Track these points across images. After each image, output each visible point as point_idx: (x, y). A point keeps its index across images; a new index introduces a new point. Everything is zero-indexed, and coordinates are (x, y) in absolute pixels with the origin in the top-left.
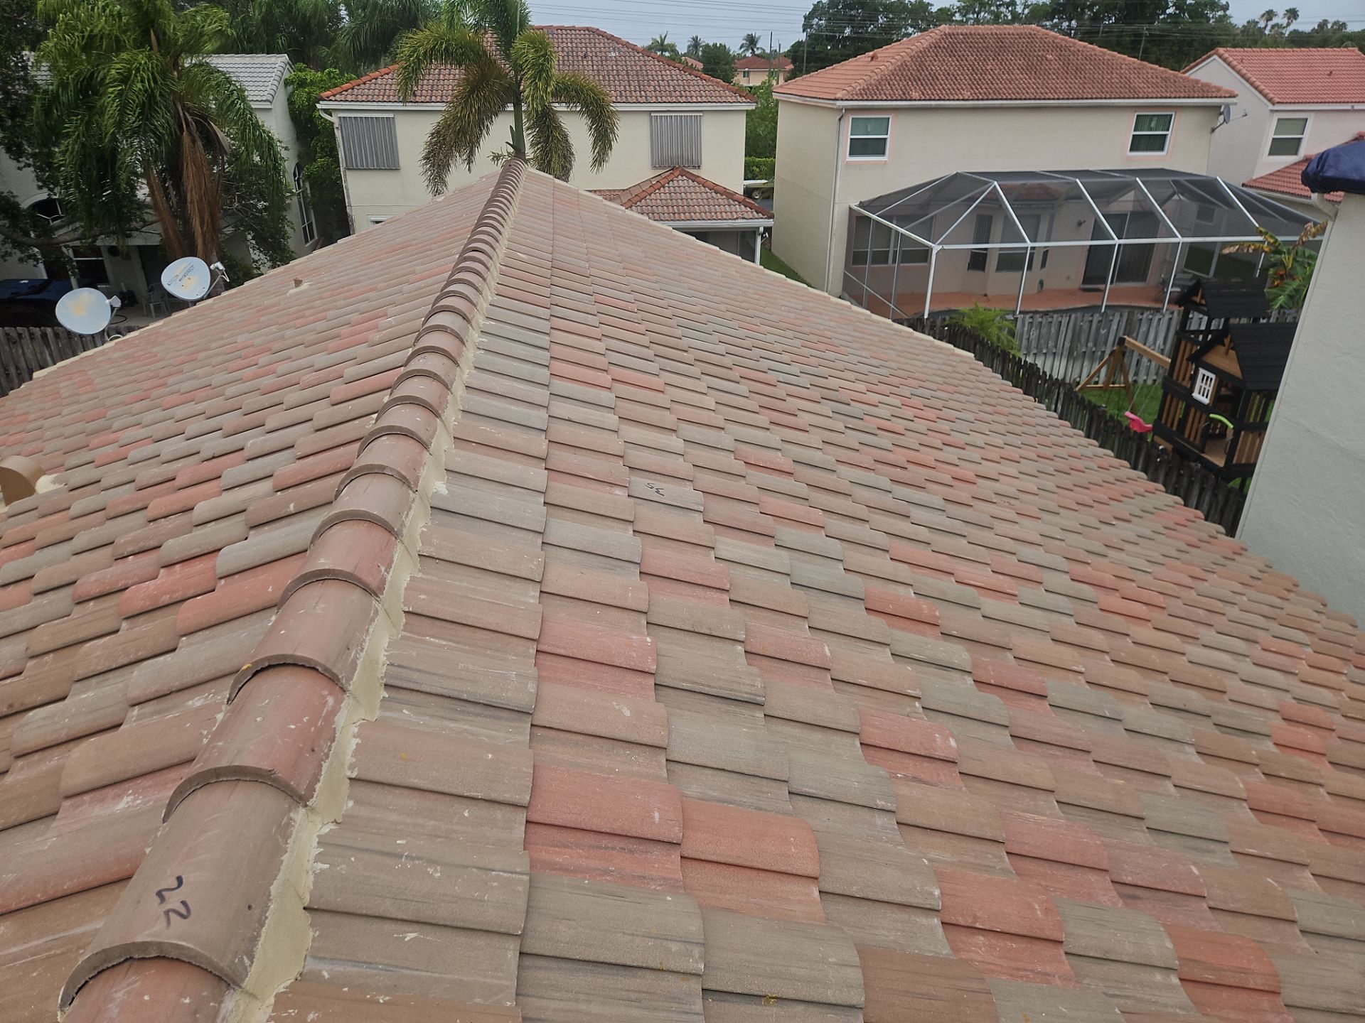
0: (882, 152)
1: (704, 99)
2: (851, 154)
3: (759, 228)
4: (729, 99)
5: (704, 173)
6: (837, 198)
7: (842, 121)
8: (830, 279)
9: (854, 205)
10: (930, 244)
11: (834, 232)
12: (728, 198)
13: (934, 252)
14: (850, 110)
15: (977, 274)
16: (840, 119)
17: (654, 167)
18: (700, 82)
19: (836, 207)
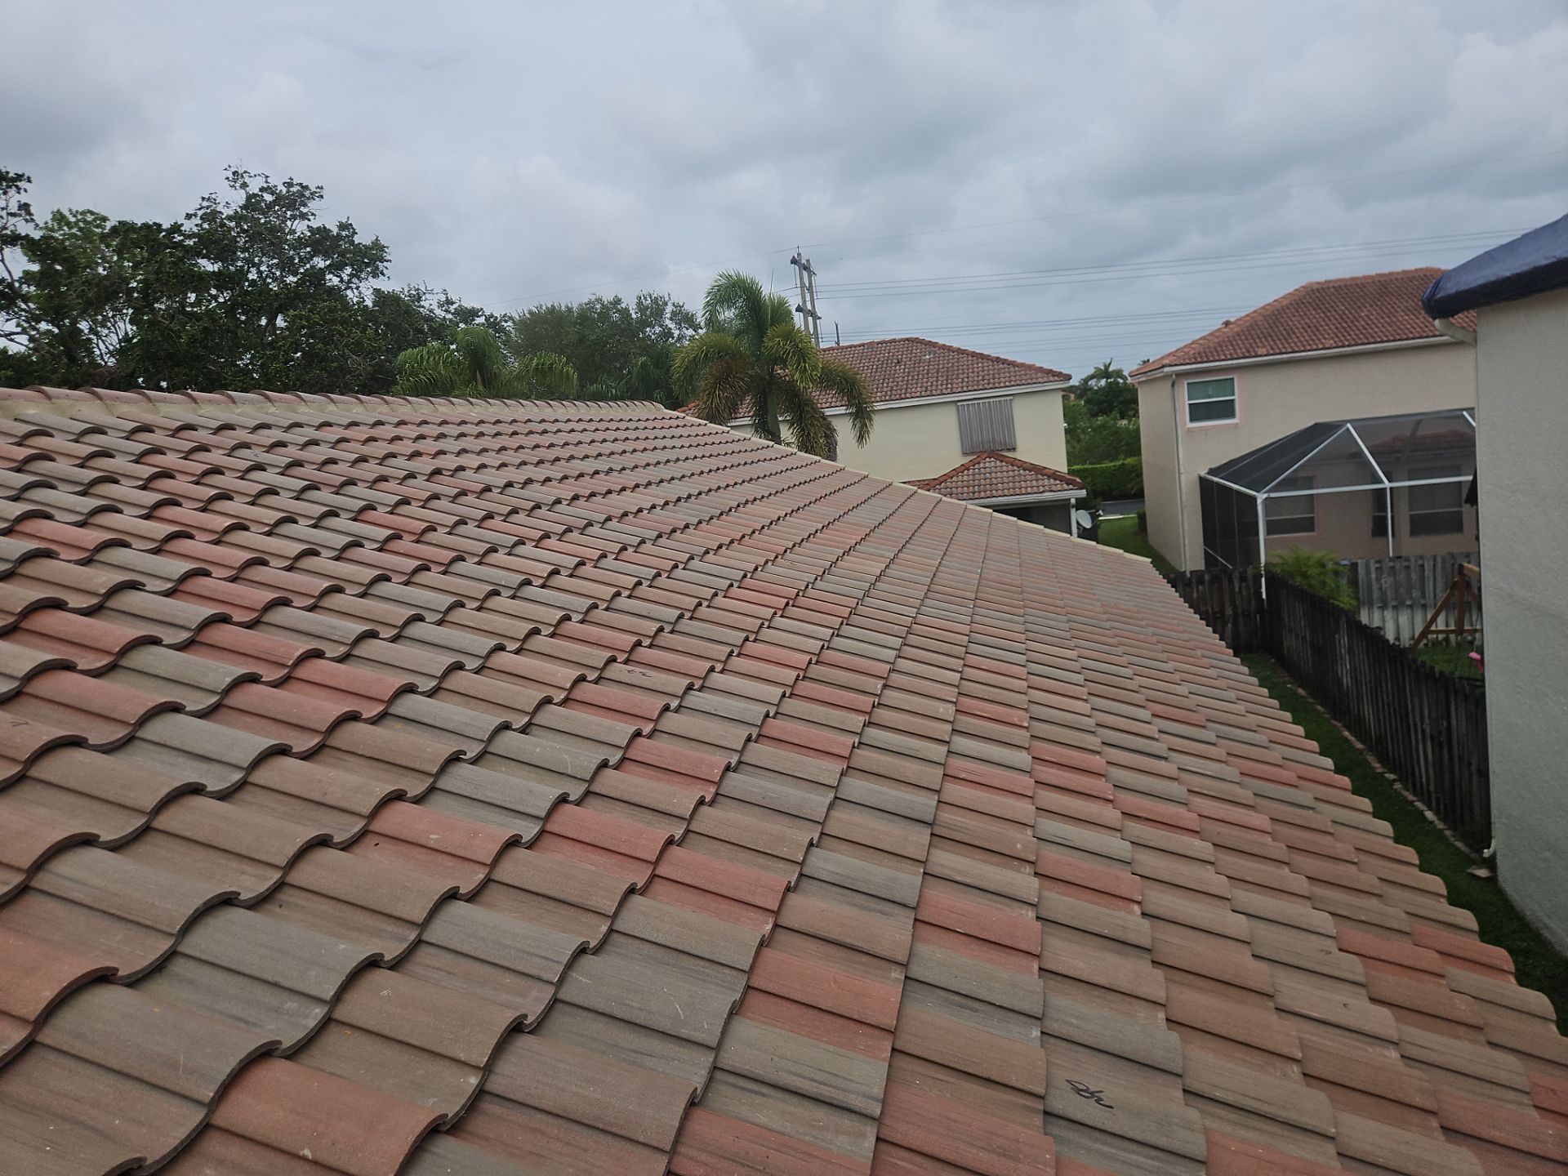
0: (1232, 415)
1: (1013, 383)
2: (1192, 419)
3: (1069, 500)
4: (1040, 380)
5: (1022, 454)
6: (1182, 468)
7: (1176, 387)
8: (1188, 556)
9: (1203, 473)
10: (1254, 493)
11: (1184, 505)
12: (1037, 474)
13: (1259, 501)
14: (1180, 375)
15: (1379, 540)
16: (1173, 385)
17: (965, 454)
18: (1012, 369)
19: (1183, 477)
